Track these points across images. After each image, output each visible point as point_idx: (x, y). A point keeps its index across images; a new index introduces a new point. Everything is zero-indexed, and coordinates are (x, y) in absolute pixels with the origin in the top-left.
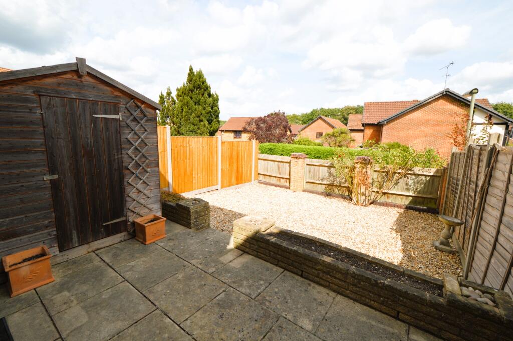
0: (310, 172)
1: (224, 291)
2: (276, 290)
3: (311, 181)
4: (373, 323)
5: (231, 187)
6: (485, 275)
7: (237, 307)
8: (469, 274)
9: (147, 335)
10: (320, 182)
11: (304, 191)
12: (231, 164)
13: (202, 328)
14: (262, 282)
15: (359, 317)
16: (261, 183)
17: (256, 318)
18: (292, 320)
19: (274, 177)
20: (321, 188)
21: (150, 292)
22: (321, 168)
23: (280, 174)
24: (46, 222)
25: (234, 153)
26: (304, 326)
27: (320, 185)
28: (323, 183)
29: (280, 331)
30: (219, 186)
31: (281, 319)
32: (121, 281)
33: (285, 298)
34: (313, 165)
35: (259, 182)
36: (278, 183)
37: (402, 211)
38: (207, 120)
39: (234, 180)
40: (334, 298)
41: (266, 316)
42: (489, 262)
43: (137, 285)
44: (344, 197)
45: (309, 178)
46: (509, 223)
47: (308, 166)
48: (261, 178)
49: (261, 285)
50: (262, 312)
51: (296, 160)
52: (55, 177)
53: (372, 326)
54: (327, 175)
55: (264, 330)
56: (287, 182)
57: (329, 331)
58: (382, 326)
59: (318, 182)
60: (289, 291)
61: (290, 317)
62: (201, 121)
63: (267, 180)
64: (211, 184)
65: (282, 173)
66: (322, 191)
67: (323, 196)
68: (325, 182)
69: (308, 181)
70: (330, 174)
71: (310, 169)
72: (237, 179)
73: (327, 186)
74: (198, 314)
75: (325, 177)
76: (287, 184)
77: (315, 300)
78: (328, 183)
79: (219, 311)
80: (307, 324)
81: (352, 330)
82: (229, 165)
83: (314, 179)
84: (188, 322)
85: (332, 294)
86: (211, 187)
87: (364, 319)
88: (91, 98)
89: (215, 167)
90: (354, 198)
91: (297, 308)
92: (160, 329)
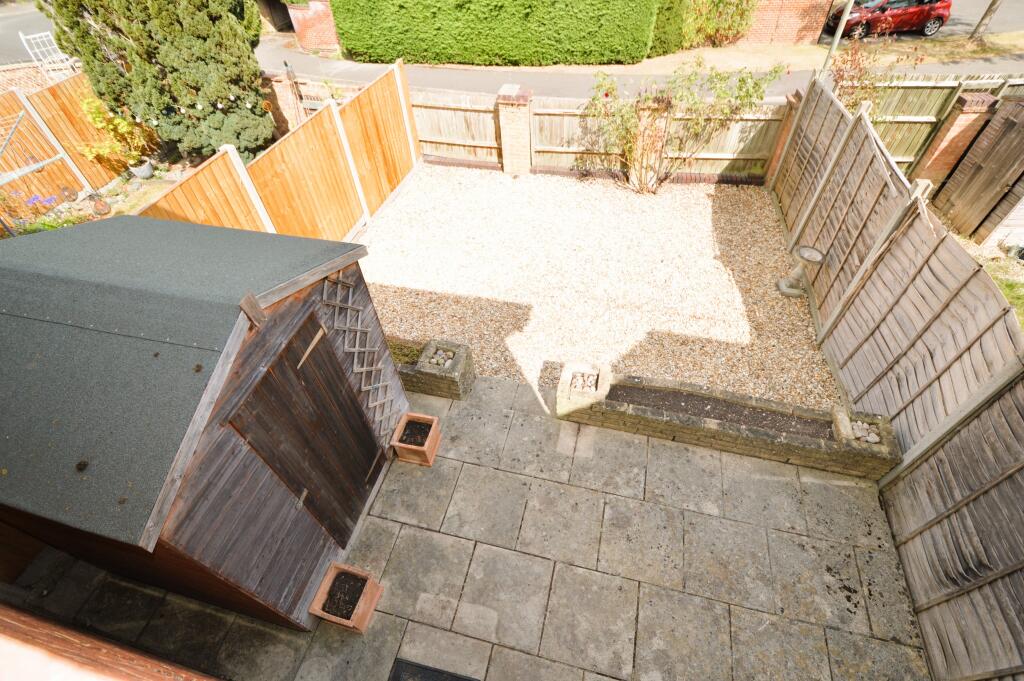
0: (541, 129)
1: (605, 503)
2: (658, 475)
3: (547, 148)
4: (767, 478)
5: (385, 203)
6: (851, 357)
7: (636, 520)
8: (826, 341)
9: (577, 597)
10: (565, 149)
11: (534, 171)
12: (370, 152)
13: (621, 562)
14: (636, 470)
15: (753, 476)
16: (431, 162)
17: (663, 524)
18: (696, 510)
19: (459, 145)
20: (568, 161)
21: (527, 545)
22: (566, 118)
23: (473, 138)
24: (321, 542)
25: (370, 124)
26: (711, 512)
27: (564, 155)
28: (571, 149)
29: (694, 529)
30: (366, 217)
31: (686, 514)
32: (472, 547)
33: (674, 484)
34: (549, 115)
35: (425, 161)
36: (471, 158)
37: (711, 188)
38: (230, 11)
39: (385, 185)
40: (720, 460)
41: (670, 517)
42: (861, 346)
43: (499, 543)
44: (614, 176)
45: (541, 141)
46: (902, 320)
47: (537, 117)
48: (428, 149)
49: (638, 474)
50: (663, 513)
51: (510, 108)
52: (305, 493)
53: (767, 482)
54: (579, 132)
55: (679, 535)
56: (491, 154)
57: (735, 507)
58: (776, 479)
59: (560, 149)
60: (672, 471)
61: (692, 508)
62: (214, 19)
63: (444, 152)
64: (352, 221)
65: (477, 136)
66: (570, 166)
67: (574, 179)
68: (574, 148)
69: (539, 149)
70: (585, 130)
71: (541, 123)
72: (390, 180)
73: (578, 155)
74: (604, 547)
75: (575, 137)
76: (494, 159)
77: (704, 471)
78: (582, 149)
79: (622, 533)
80: (711, 508)
81: (753, 496)
82: (369, 158)
83: (551, 143)
84: (603, 562)
85: (716, 454)
86: (354, 227)
87: (757, 477)
88: (281, 344)
89: (348, 181)
90: (633, 177)
91: (692, 491)
92: (582, 584)
